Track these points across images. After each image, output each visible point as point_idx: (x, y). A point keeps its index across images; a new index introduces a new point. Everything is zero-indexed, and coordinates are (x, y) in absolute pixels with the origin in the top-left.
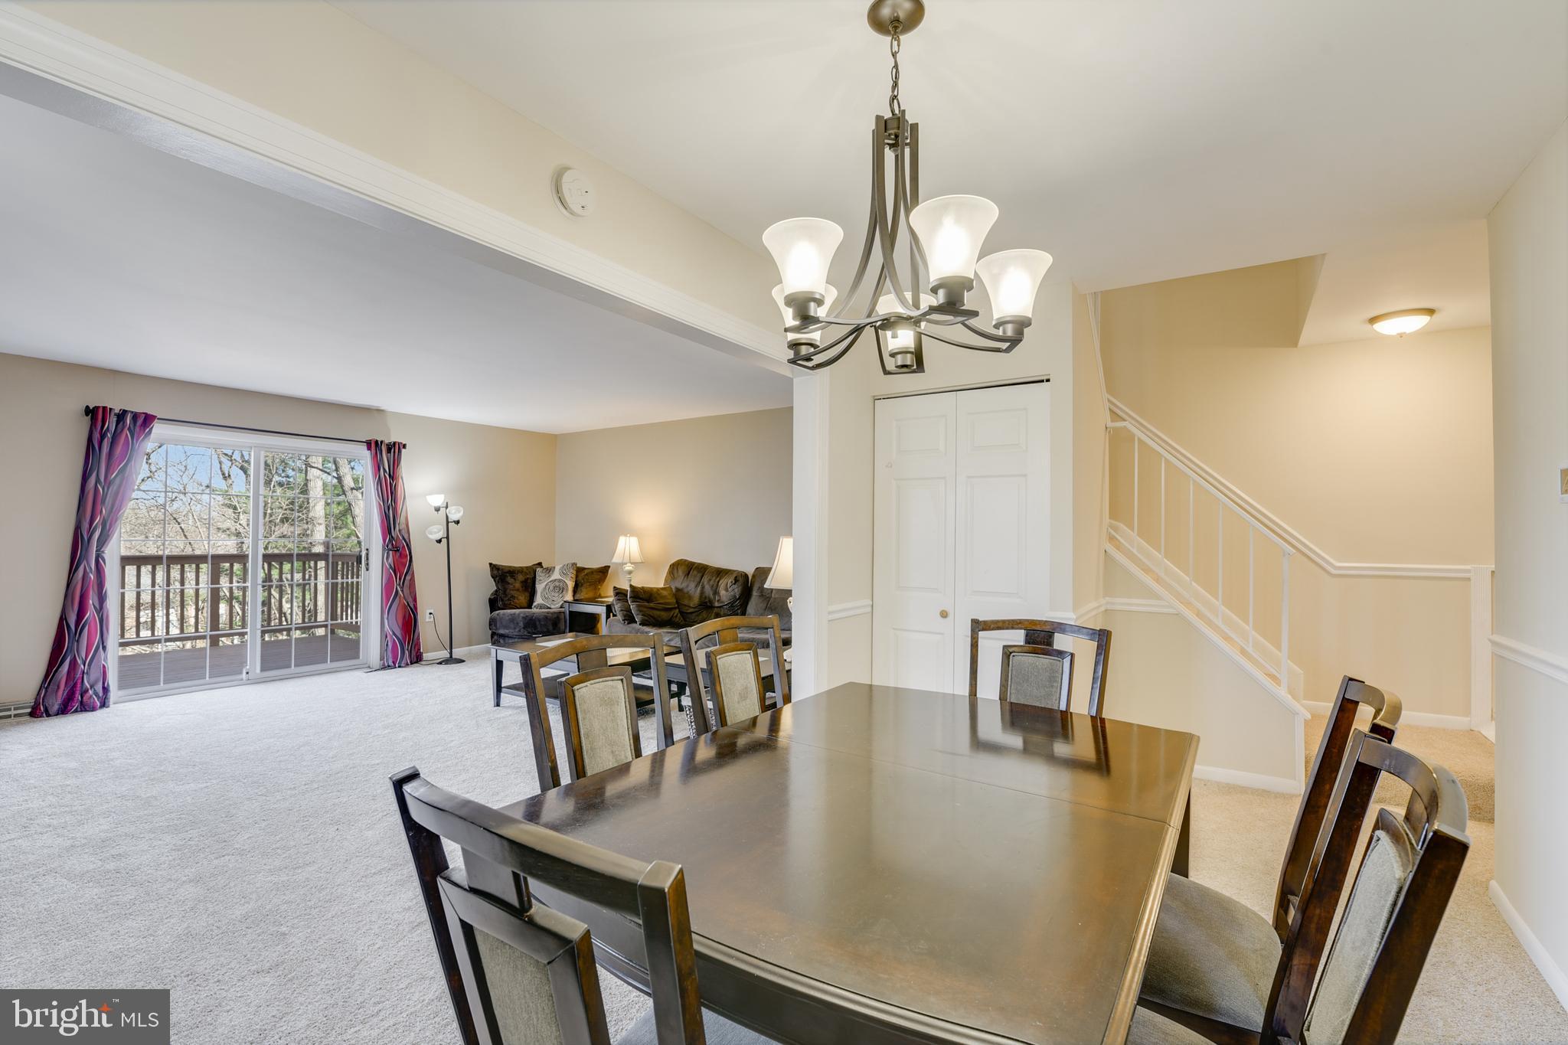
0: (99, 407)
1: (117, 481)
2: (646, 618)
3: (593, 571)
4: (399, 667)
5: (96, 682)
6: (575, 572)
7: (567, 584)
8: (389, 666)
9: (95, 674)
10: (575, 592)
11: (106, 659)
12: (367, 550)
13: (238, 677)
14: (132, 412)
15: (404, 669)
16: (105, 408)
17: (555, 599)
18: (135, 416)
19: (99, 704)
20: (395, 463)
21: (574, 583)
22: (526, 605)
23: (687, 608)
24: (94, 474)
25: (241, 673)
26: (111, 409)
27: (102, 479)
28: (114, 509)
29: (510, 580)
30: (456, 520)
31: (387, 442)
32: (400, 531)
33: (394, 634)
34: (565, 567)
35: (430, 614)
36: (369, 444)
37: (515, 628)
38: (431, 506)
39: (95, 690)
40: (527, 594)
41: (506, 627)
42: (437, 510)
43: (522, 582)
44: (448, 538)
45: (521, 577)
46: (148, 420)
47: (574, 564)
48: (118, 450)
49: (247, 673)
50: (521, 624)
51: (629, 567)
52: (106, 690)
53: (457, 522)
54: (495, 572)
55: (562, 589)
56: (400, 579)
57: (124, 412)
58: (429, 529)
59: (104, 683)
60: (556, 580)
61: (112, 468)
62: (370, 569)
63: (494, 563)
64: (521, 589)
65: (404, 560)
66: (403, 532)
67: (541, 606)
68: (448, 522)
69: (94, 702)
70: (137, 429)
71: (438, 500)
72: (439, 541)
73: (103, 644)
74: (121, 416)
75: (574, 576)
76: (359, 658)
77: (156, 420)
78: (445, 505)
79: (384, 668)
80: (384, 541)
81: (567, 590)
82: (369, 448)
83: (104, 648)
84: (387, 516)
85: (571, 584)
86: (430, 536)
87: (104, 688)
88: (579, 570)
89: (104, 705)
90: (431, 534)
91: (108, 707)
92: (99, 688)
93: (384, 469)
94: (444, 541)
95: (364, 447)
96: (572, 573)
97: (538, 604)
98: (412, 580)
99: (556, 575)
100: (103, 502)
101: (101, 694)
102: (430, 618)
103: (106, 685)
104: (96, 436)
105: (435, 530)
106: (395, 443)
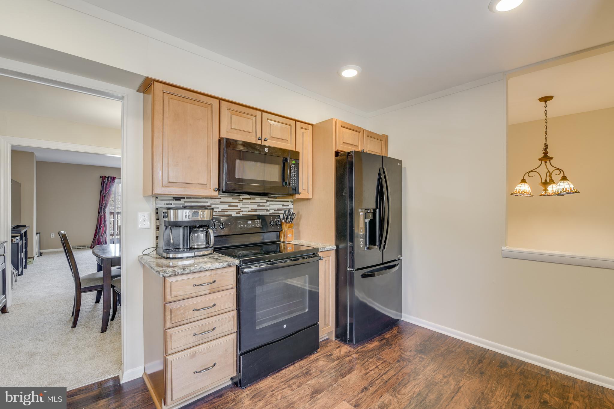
5: (104, 241)
9: (103, 239)
11: (106, 236)
16: (104, 176)
18: (111, 178)
26: (106, 176)
27: (104, 193)
28: (107, 200)
46: (114, 178)
48: (108, 186)
57: (109, 177)
70: (112, 181)
74: (108, 178)
77: (116, 178)
83: (106, 233)
100: (104, 198)
104: (103, 183)
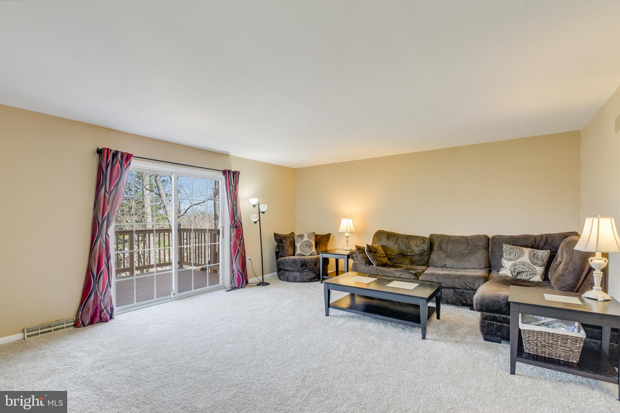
0: (104, 149)
1: (114, 192)
2: (379, 262)
3: (323, 236)
4: (241, 288)
5: (108, 305)
6: (314, 237)
7: (312, 243)
8: (235, 287)
9: (107, 301)
10: (316, 247)
11: (111, 292)
12: (223, 227)
13: (169, 297)
14: (121, 152)
15: (243, 289)
16: (108, 149)
17: (307, 251)
18: (122, 155)
19: (109, 318)
20: (236, 182)
21: (315, 243)
22: (292, 254)
23: (391, 256)
24: (104, 187)
25: (170, 294)
26: (111, 150)
27: (108, 190)
28: (113, 207)
29: (284, 241)
30: (263, 211)
31: (232, 171)
32: (238, 217)
33: (239, 271)
34: (310, 234)
35: (249, 259)
36: (224, 172)
37: (296, 267)
38: (252, 204)
39: (107, 310)
40: (292, 248)
41: (290, 266)
42: (254, 206)
43: (290, 242)
44: (260, 220)
45: (289, 240)
46: (129, 157)
47: (314, 233)
48: (115, 174)
49: (174, 294)
50: (300, 265)
51: (347, 234)
52: (112, 309)
53: (263, 213)
54: (277, 237)
55: (310, 246)
56: (239, 242)
57: (117, 152)
58: (251, 216)
59: (111, 306)
60: (306, 241)
61: (112, 183)
62: (224, 237)
63: (276, 233)
64: (290, 246)
65: (240, 232)
66: (239, 218)
67: (301, 255)
68: (259, 213)
69: (107, 317)
70: (124, 162)
71: (254, 201)
72: (255, 223)
73: (109, 283)
74: (116, 154)
75: (314, 239)
76: (219, 283)
77: (132, 157)
78: (258, 204)
79: (234, 288)
80: (231, 222)
81: (313, 246)
82: (224, 174)
83: (110, 286)
84: (233, 209)
85: (314, 243)
86: (252, 220)
87: (111, 308)
88: (316, 236)
89: (111, 318)
90: (253, 219)
91: (113, 319)
92: (109, 308)
93: (232, 185)
94: (258, 222)
95: (221, 174)
96: (313, 237)
97: (299, 254)
98: (243, 242)
99: (306, 239)
100: (108, 203)
101: (110, 312)
102: (249, 261)
103: (112, 307)
104: (104, 165)
105: (255, 217)
106: (236, 172)
